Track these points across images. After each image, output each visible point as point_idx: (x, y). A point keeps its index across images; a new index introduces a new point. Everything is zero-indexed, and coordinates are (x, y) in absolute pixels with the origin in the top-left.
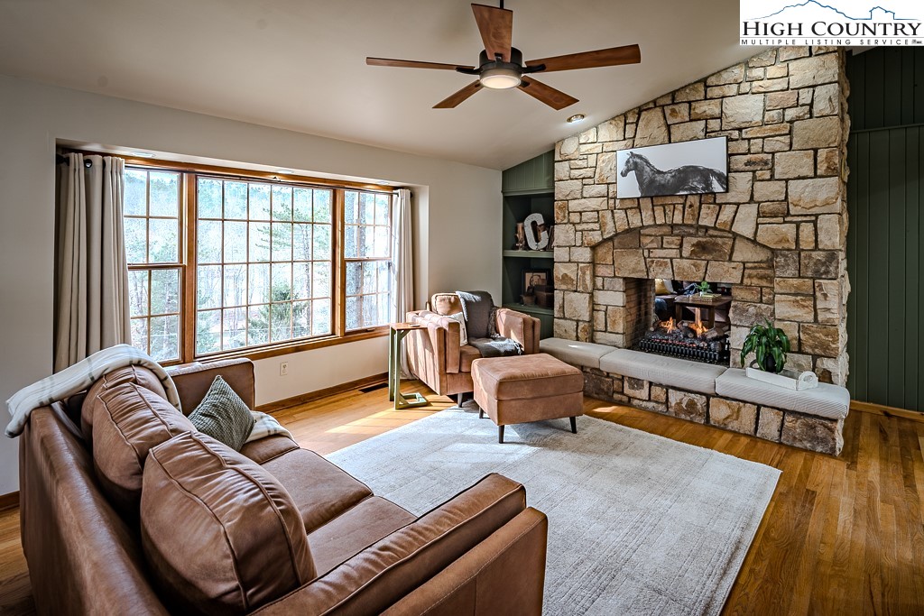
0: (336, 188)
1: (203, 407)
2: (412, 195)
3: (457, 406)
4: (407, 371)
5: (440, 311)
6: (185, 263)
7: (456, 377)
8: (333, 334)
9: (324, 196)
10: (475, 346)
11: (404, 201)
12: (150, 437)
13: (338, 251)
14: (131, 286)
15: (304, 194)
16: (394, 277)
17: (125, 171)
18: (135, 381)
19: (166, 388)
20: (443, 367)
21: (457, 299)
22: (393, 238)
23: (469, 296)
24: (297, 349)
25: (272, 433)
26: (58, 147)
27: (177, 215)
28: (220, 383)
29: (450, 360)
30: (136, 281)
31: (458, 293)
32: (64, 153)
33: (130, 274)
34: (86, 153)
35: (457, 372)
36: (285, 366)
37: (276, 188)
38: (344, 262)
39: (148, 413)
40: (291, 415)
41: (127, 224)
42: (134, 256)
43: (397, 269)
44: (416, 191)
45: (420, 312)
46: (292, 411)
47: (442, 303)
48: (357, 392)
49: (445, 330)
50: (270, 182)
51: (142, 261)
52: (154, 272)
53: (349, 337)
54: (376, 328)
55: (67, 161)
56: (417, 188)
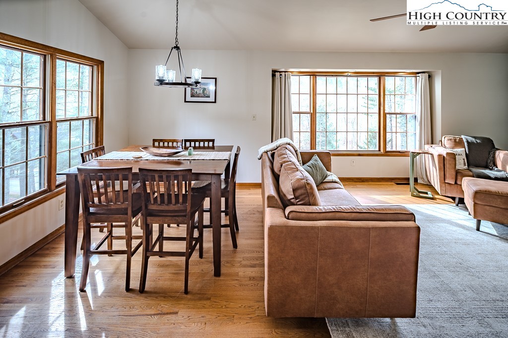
0: (381, 76)
1: (309, 164)
2: (429, 76)
3: (455, 205)
4: (426, 180)
5: (447, 146)
6: (312, 112)
7: (453, 186)
8: (380, 150)
9: (374, 81)
10: (471, 171)
11: (423, 80)
12: (284, 161)
13: (382, 108)
14: (294, 119)
15: (363, 81)
16: (418, 124)
17: (291, 77)
18: (286, 148)
19: (297, 154)
20: (443, 179)
21: (461, 140)
22: (417, 102)
23: (470, 139)
24: (359, 155)
25: (334, 181)
26: (272, 71)
27: (309, 93)
28: (316, 157)
29: (447, 175)
30: (295, 117)
31: (463, 137)
32: (274, 72)
33: (293, 115)
34: (280, 72)
35: (453, 183)
36: (353, 162)
37: (349, 78)
38: (385, 114)
39: (286, 156)
40: (356, 185)
41: (292, 96)
42: (295, 108)
43: (419, 119)
44: (433, 74)
45: (433, 146)
46: (356, 183)
47: (449, 141)
48: (393, 183)
49: (444, 157)
50: (347, 76)
51: (297, 110)
52: (301, 114)
53: (387, 154)
54: (406, 152)
55: (275, 75)
56: (434, 72)
